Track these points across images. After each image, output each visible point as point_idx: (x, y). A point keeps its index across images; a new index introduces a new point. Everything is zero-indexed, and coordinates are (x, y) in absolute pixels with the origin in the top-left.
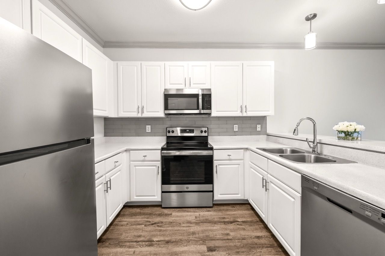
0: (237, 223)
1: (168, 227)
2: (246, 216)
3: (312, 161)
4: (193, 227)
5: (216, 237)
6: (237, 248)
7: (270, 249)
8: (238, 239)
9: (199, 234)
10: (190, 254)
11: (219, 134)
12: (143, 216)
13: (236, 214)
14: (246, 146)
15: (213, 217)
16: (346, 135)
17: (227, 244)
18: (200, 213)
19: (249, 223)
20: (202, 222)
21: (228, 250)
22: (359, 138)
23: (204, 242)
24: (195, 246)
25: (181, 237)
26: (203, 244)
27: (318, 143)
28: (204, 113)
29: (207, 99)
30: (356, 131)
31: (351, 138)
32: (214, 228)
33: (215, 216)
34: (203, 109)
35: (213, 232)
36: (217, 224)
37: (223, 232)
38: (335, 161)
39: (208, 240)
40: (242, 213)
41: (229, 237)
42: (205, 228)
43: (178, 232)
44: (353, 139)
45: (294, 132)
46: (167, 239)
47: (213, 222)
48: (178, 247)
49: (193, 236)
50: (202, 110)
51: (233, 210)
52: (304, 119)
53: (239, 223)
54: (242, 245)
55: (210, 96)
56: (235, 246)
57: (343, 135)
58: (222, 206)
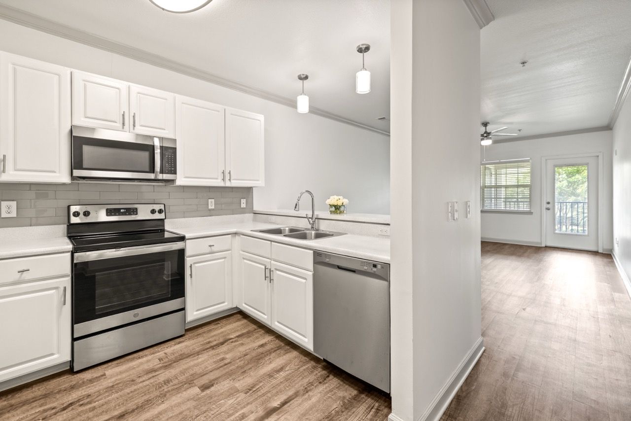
0: (231, 341)
1: (108, 396)
2: (239, 328)
3: (313, 238)
4: (162, 375)
5: (207, 369)
6: (242, 368)
7: (278, 352)
8: (239, 358)
9: (179, 378)
10: (175, 409)
11: (184, 215)
12: (24, 408)
13: (225, 331)
14: (234, 230)
15: (191, 348)
16: (336, 210)
17: (227, 370)
18: (166, 351)
19: (246, 335)
20: (175, 362)
21: (231, 376)
22: (345, 212)
23: (192, 383)
24: (179, 395)
25: (146, 398)
26: (190, 388)
27: (316, 218)
28: (164, 178)
29: (170, 155)
30: (344, 204)
31: (339, 212)
32: (200, 360)
33: (194, 346)
34: (162, 172)
35: (200, 366)
36: (202, 354)
37: (215, 360)
38: (333, 235)
39: (196, 379)
40: (232, 327)
41: (226, 361)
42: (184, 367)
43: (135, 393)
44: (341, 213)
45: (295, 208)
46: (116, 413)
47: (194, 354)
48: (148, 411)
49: (169, 386)
50: (160, 173)
51: (218, 327)
52: (304, 193)
53: (234, 340)
54: (246, 362)
55: (174, 150)
56: (238, 367)
57: (333, 209)
58: (200, 328)
